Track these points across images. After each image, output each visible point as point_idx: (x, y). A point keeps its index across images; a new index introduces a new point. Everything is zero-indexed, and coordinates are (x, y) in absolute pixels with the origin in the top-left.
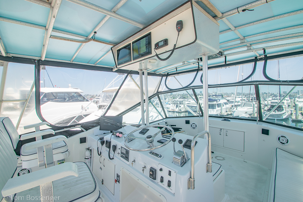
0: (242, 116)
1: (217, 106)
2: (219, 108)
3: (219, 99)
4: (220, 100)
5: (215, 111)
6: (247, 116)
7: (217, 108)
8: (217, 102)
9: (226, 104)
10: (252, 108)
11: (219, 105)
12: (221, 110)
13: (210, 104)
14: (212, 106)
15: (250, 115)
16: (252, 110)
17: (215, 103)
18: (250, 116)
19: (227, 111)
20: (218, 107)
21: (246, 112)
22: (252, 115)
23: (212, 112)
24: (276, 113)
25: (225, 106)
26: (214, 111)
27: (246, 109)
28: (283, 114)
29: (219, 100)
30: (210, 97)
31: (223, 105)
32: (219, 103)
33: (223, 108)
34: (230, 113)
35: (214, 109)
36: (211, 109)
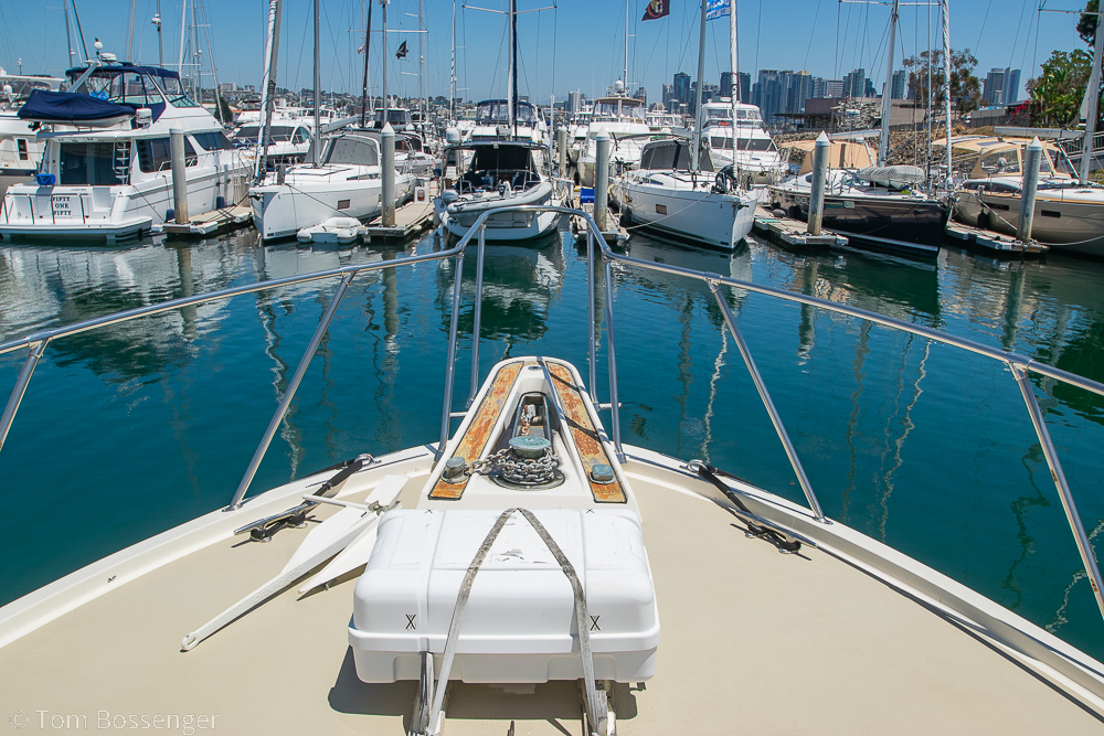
0: (318, 229)
1: (136, 163)
2: (161, 178)
3: (156, 100)
4: (158, 110)
5: (121, 204)
6: (349, 227)
7: (142, 180)
8: (135, 125)
9: (212, 141)
10: (377, 169)
11: (155, 154)
12: (175, 186)
13: (81, 138)
14: (98, 161)
15: (365, 220)
16: (378, 183)
17: (119, 130)
18: (365, 229)
19: (220, 203)
20: (146, 167)
21: (344, 204)
22: (379, 220)
23: (97, 208)
24: (507, 201)
25: (206, 163)
26: (110, 203)
27: (340, 179)
28: (541, 201)
29: (146, 112)
30: (83, 78)
31: (190, 152)
32: (156, 130)
33: (191, 173)
34: (241, 213)
35: (113, 189)
36: (89, 189)
